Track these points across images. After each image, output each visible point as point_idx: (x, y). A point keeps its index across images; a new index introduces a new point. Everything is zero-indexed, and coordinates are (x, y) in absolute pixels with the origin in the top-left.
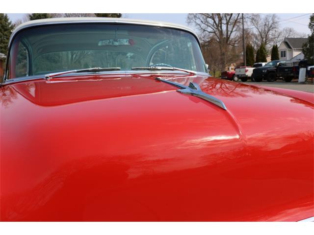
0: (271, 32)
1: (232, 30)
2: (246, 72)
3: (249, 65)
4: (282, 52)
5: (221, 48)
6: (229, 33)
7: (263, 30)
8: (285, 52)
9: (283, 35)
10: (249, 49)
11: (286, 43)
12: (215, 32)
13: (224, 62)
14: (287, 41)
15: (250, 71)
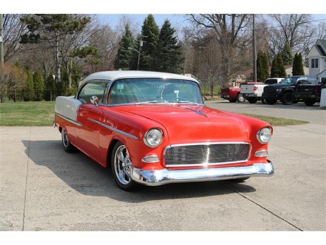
0: (299, 28)
1: (241, 24)
2: (255, 90)
3: (260, 80)
4: (313, 60)
5: (223, 52)
6: (236, 29)
7: (288, 24)
8: (317, 60)
9: (318, 33)
10: (261, 57)
11: (319, 47)
12: (215, 28)
13: (227, 72)
14: (320, 44)
15: (260, 89)
